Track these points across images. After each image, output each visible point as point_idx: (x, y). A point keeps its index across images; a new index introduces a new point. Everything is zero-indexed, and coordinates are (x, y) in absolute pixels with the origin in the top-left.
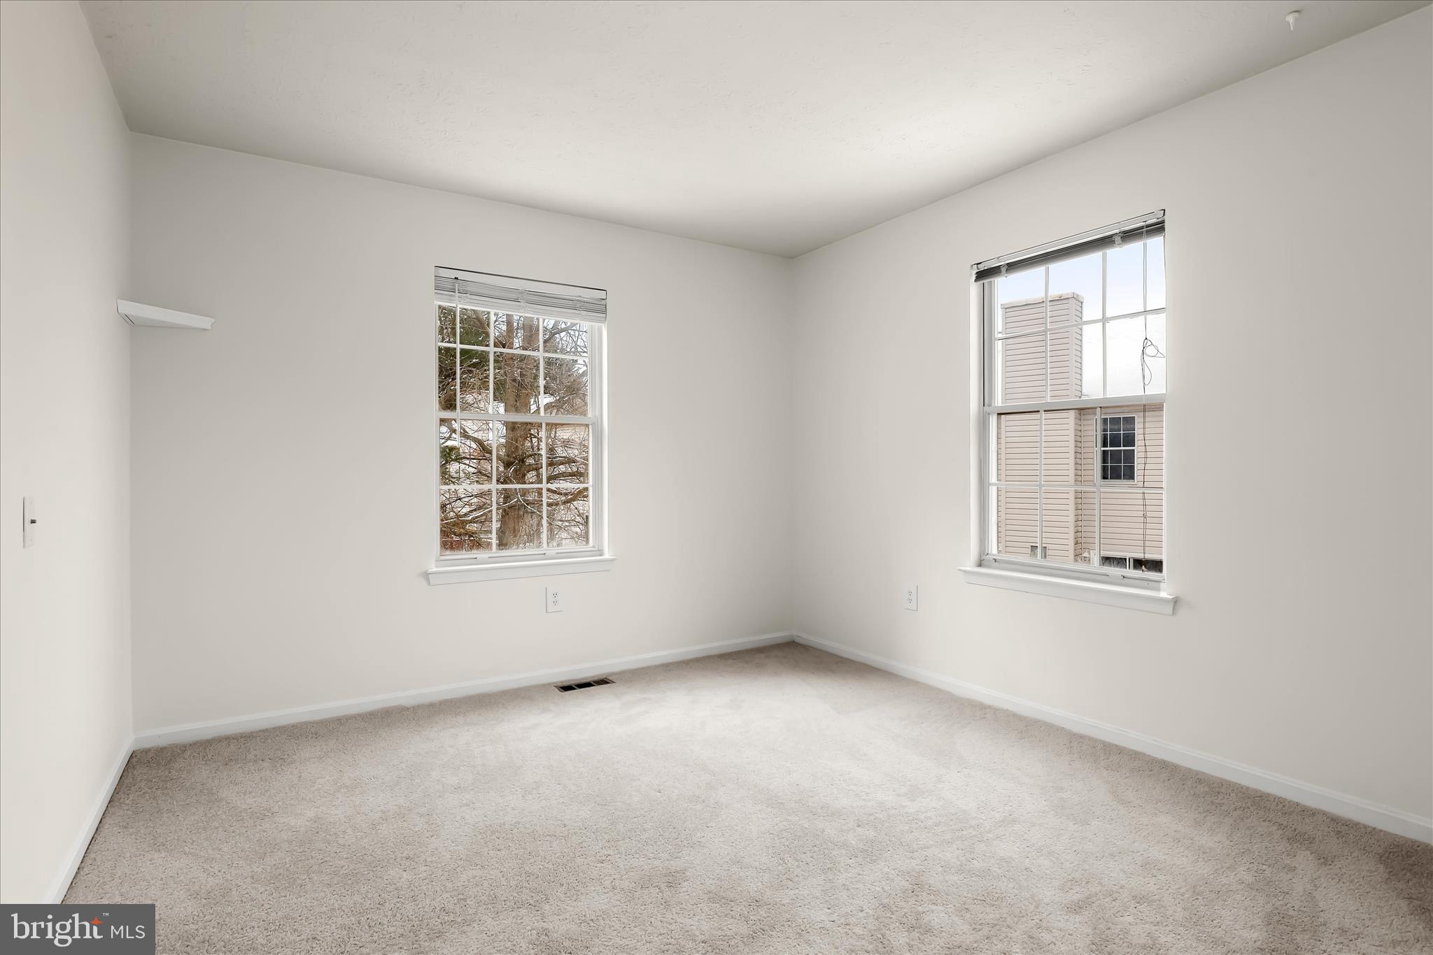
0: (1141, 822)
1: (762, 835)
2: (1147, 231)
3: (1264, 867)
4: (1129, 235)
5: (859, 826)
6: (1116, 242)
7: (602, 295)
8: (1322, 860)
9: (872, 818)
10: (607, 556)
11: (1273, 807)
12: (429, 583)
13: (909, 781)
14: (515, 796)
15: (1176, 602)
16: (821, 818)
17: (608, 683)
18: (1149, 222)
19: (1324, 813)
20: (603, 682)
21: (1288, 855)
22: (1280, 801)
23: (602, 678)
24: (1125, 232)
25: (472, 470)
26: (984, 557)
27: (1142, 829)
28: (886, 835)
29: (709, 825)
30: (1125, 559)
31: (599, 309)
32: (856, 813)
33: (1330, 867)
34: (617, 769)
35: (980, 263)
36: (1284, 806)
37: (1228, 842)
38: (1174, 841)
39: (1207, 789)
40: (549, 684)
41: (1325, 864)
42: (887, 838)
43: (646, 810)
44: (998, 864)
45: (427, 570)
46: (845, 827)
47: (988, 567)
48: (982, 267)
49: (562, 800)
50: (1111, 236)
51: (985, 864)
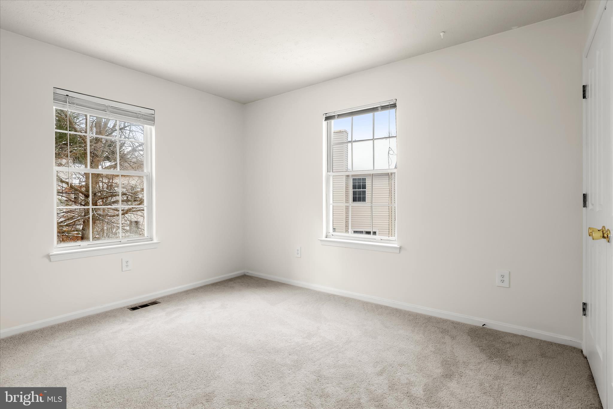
0: (394, 334)
1: (248, 367)
2: (390, 107)
3: (437, 344)
4: (384, 108)
5: (290, 355)
6: (379, 110)
7: (152, 112)
8: (453, 338)
9: (295, 350)
10: (155, 241)
11: (434, 321)
12: (50, 261)
13: (307, 331)
14: (113, 370)
15: (400, 248)
16: (273, 354)
17: (157, 303)
18: (391, 103)
19: (449, 321)
20: (154, 303)
21: (443, 338)
22: (435, 318)
23: (153, 301)
24: (382, 106)
25: (65, 199)
26: (328, 234)
27: (395, 337)
28: (302, 357)
29: (222, 367)
30: (363, 232)
31: (151, 119)
32: (288, 349)
33: (456, 340)
34: (169, 346)
35: (327, 114)
36: (437, 320)
37: (423, 337)
38: (407, 339)
39: (412, 318)
40: (124, 307)
41: (453, 339)
42: (303, 358)
43: (188, 365)
44: (348, 361)
45: (49, 254)
46: (284, 357)
47: (330, 238)
48: (327, 115)
49: (141, 368)
50: (377, 107)
51: (344, 362)
